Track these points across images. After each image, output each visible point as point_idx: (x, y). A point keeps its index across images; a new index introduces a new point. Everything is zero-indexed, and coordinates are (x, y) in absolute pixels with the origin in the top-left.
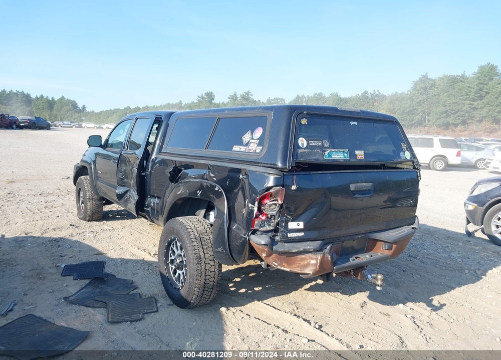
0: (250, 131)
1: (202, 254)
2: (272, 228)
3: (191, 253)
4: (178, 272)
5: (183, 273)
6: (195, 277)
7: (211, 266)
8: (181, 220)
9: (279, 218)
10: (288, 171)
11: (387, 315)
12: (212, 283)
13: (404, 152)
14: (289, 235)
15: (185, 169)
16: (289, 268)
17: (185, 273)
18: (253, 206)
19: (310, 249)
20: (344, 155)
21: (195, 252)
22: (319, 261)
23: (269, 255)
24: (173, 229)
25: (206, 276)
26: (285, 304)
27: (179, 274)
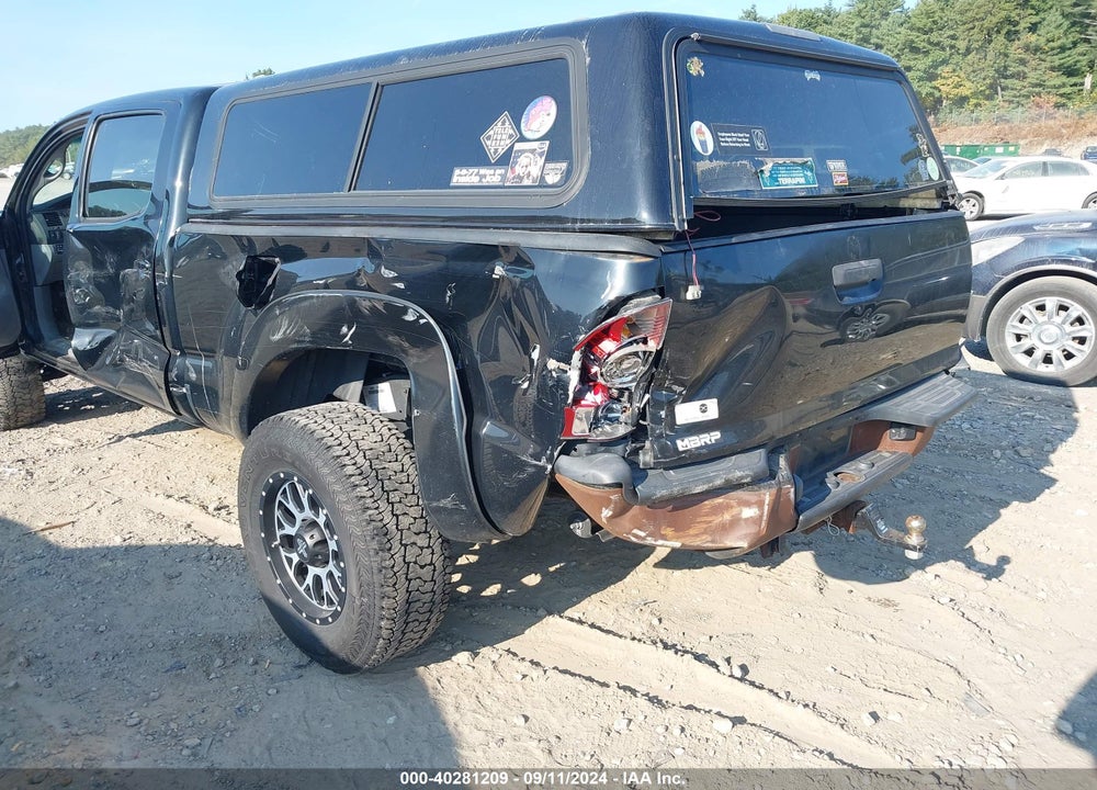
0: (506, 115)
1: (388, 518)
2: (622, 430)
3: (354, 522)
4: (313, 570)
5: (330, 575)
6: (378, 591)
7: (422, 548)
8: (303, 421)
9: (647, 396)
10: (671, 237)
11: (887, 603)
12: (428, 597)
13: (925, 159)
14: (682, 445)
15: (285, 260)
16: (678, 538)
17: (337, 574)
18: (562, 366)
19: (742, 478)
20: (806, 177)
21: (366, 516)
22: (766, 508)
23: (620, 512)
24: (281, 449)
25: (410, 581)
26: (622, 612)
27: (317, 579)
